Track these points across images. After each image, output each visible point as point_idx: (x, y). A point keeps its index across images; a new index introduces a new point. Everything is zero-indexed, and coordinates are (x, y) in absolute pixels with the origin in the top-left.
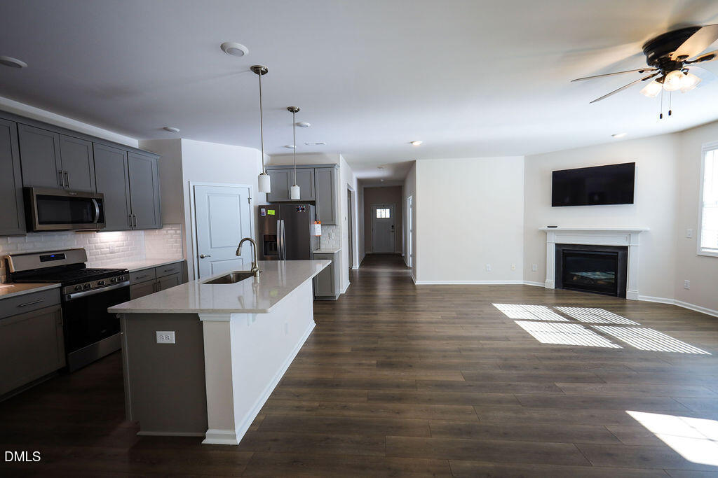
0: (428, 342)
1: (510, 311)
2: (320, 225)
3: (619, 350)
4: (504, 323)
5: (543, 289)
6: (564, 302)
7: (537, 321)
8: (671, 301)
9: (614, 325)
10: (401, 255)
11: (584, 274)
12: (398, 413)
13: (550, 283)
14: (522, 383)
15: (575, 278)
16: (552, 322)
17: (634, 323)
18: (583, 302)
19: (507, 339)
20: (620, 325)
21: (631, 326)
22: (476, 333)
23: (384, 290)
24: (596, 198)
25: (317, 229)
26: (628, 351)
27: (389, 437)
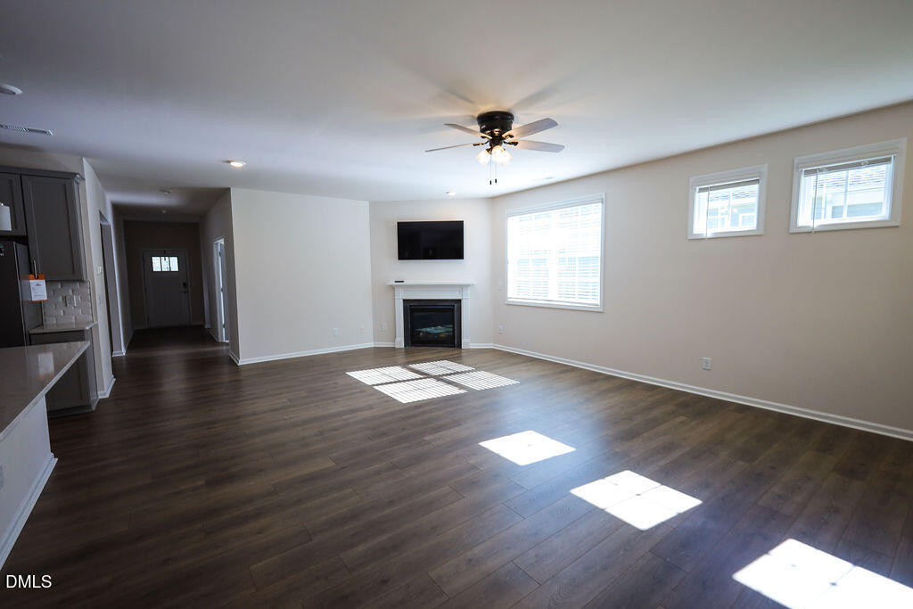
0: (277, 434)
1: (366, 377)
2: (43, 283)
3: (465, 394)
4: (364, 392)
5: (393, 349)
6: (414, 359)
7: (395, 382)
8: (491, 346)
9: (458, 373)
10: (202, 327)
11: (428, 329)
12: (260, 533)
13: (400, 342)
14: (395, 448)
15: (421, 334)
16: (408, 380)
17: (470, 368)
18: (431, 356)
19: (370, 407)
20: (461, 373)
21: (469, 371)
22: (335, 409)
23: (174, 383)
24: (431, 252)
25: (38, 290)
26: (472, 393)
27: (254, 566)
